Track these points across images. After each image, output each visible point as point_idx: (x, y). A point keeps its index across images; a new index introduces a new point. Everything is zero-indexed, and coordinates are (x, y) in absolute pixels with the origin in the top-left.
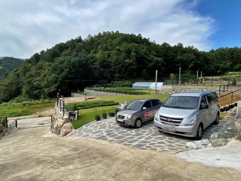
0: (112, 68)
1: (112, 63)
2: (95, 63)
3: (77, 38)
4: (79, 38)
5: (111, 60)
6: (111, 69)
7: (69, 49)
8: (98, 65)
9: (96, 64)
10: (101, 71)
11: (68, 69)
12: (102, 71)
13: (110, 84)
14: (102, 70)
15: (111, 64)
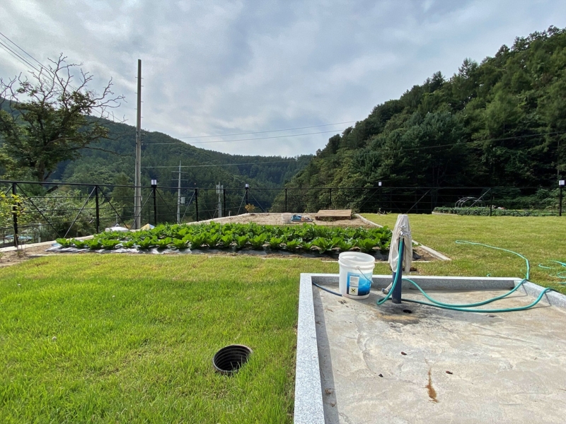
0: (544, 140)
1: (545, 125)
2: (475, 135)
3: (428, 81)
4: (436, 77)
5: (537, 117)
6: (538, 148)
7: (405, 111)
8: (486, 138)
9: (479, 139)
10: (495, 156)
11: (391, 159)
12: (499, 156)
13: (529, 199)
14: (499, 152)
15: (540, 129)
